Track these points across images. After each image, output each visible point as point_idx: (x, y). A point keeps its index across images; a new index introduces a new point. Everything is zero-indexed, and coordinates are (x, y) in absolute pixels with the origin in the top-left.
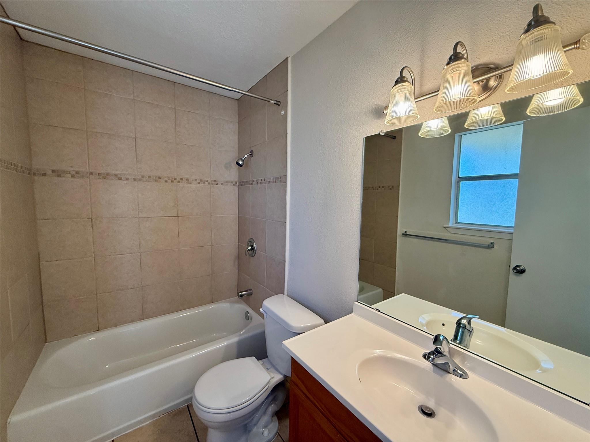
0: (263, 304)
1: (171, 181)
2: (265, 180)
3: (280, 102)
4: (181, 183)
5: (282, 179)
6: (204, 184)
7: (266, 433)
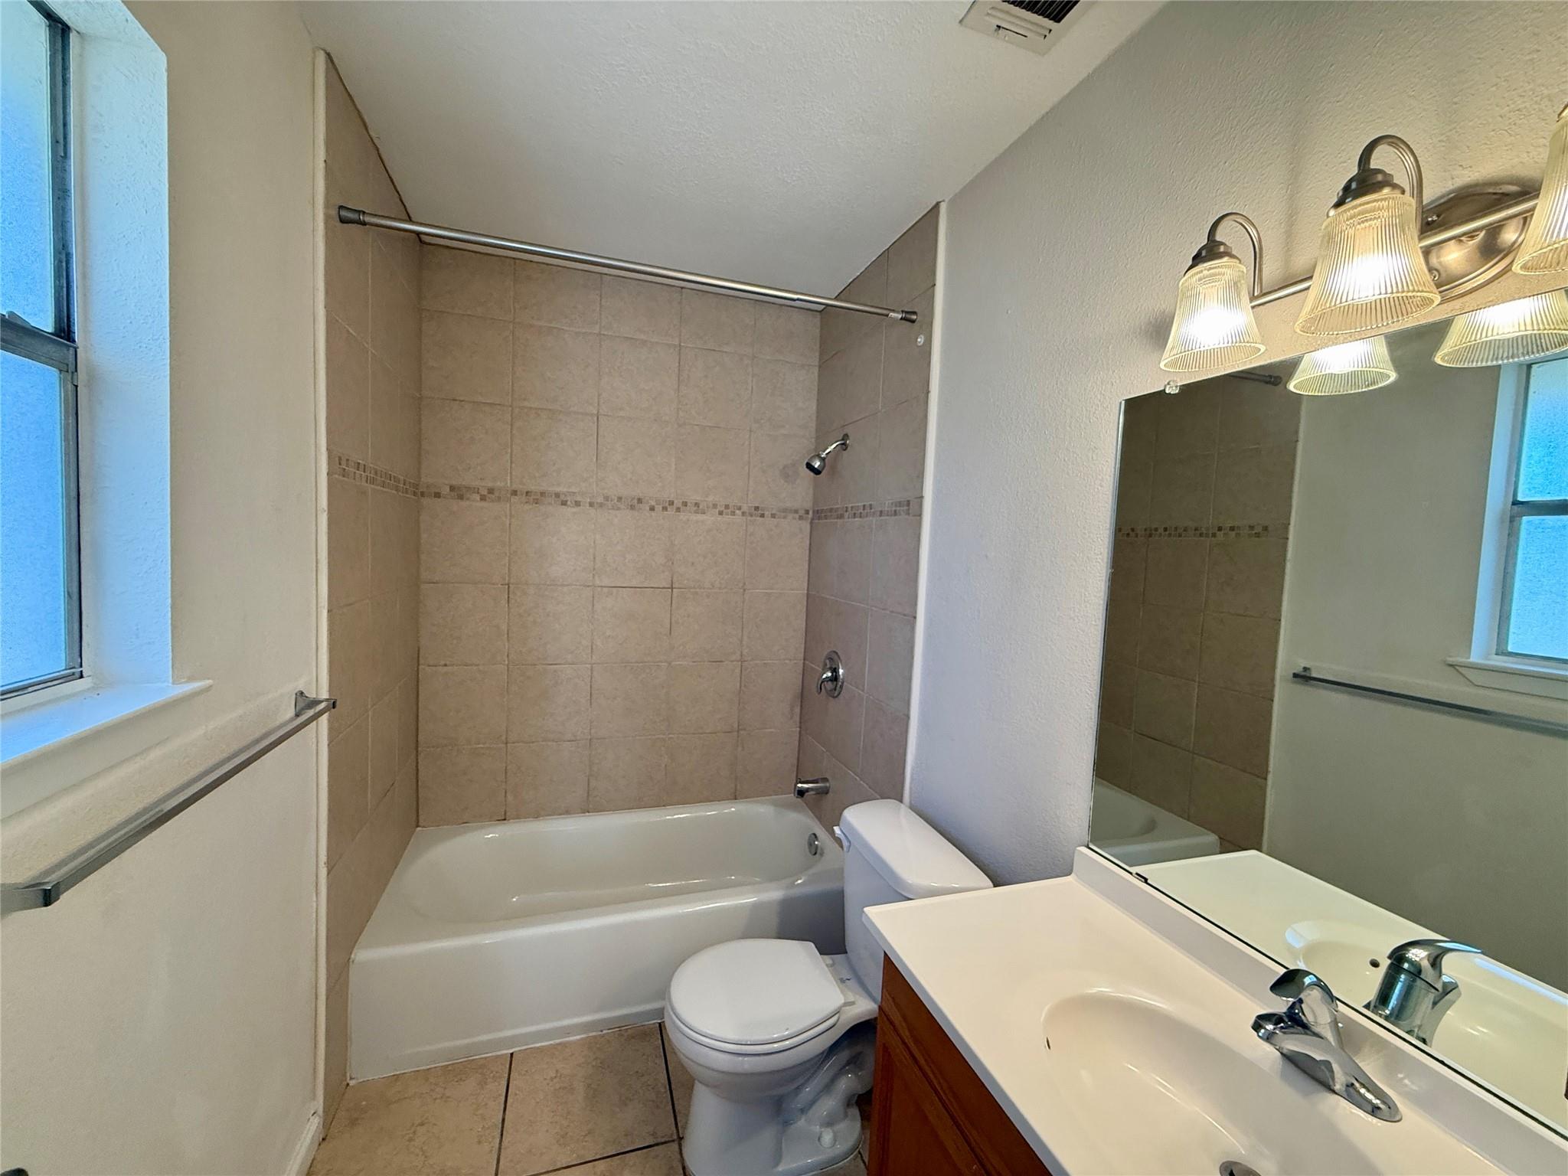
0: (842, 817)
1: (663, 508)
2: (871, 509)
3: (914, 313)
4: (684, 511)
5: (912, 507)
6: (731, 515)
7: (827, 1137)
